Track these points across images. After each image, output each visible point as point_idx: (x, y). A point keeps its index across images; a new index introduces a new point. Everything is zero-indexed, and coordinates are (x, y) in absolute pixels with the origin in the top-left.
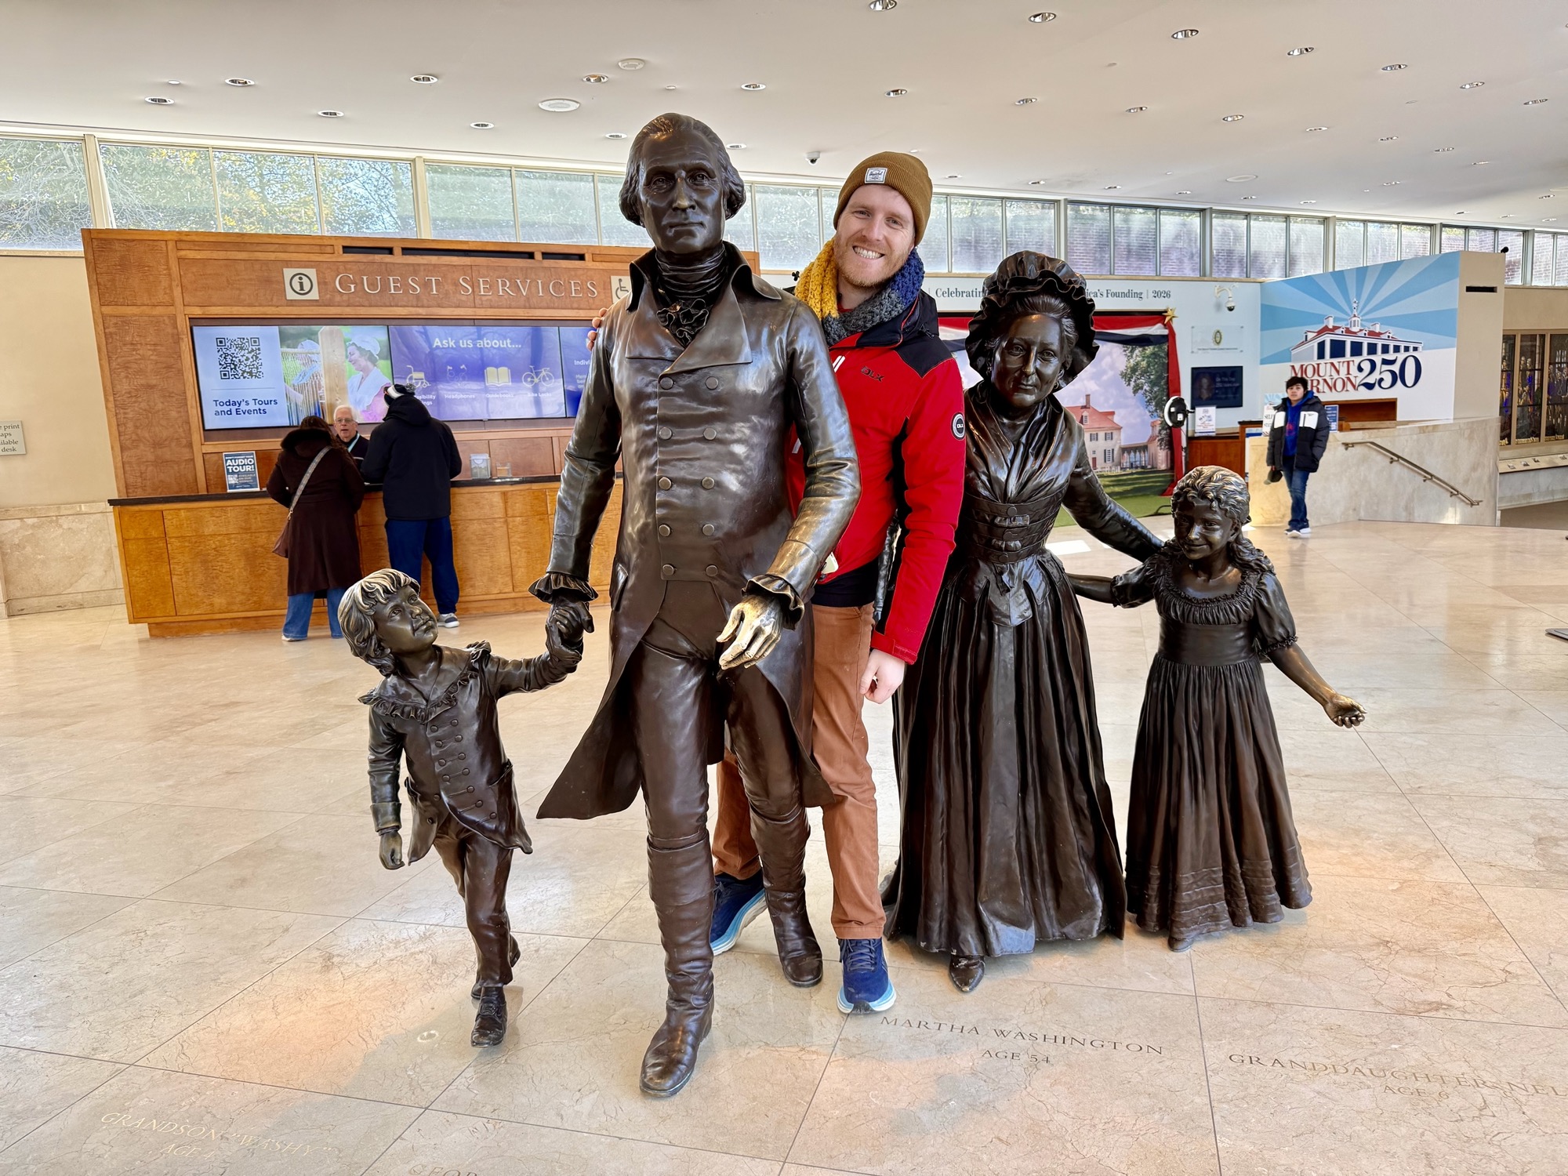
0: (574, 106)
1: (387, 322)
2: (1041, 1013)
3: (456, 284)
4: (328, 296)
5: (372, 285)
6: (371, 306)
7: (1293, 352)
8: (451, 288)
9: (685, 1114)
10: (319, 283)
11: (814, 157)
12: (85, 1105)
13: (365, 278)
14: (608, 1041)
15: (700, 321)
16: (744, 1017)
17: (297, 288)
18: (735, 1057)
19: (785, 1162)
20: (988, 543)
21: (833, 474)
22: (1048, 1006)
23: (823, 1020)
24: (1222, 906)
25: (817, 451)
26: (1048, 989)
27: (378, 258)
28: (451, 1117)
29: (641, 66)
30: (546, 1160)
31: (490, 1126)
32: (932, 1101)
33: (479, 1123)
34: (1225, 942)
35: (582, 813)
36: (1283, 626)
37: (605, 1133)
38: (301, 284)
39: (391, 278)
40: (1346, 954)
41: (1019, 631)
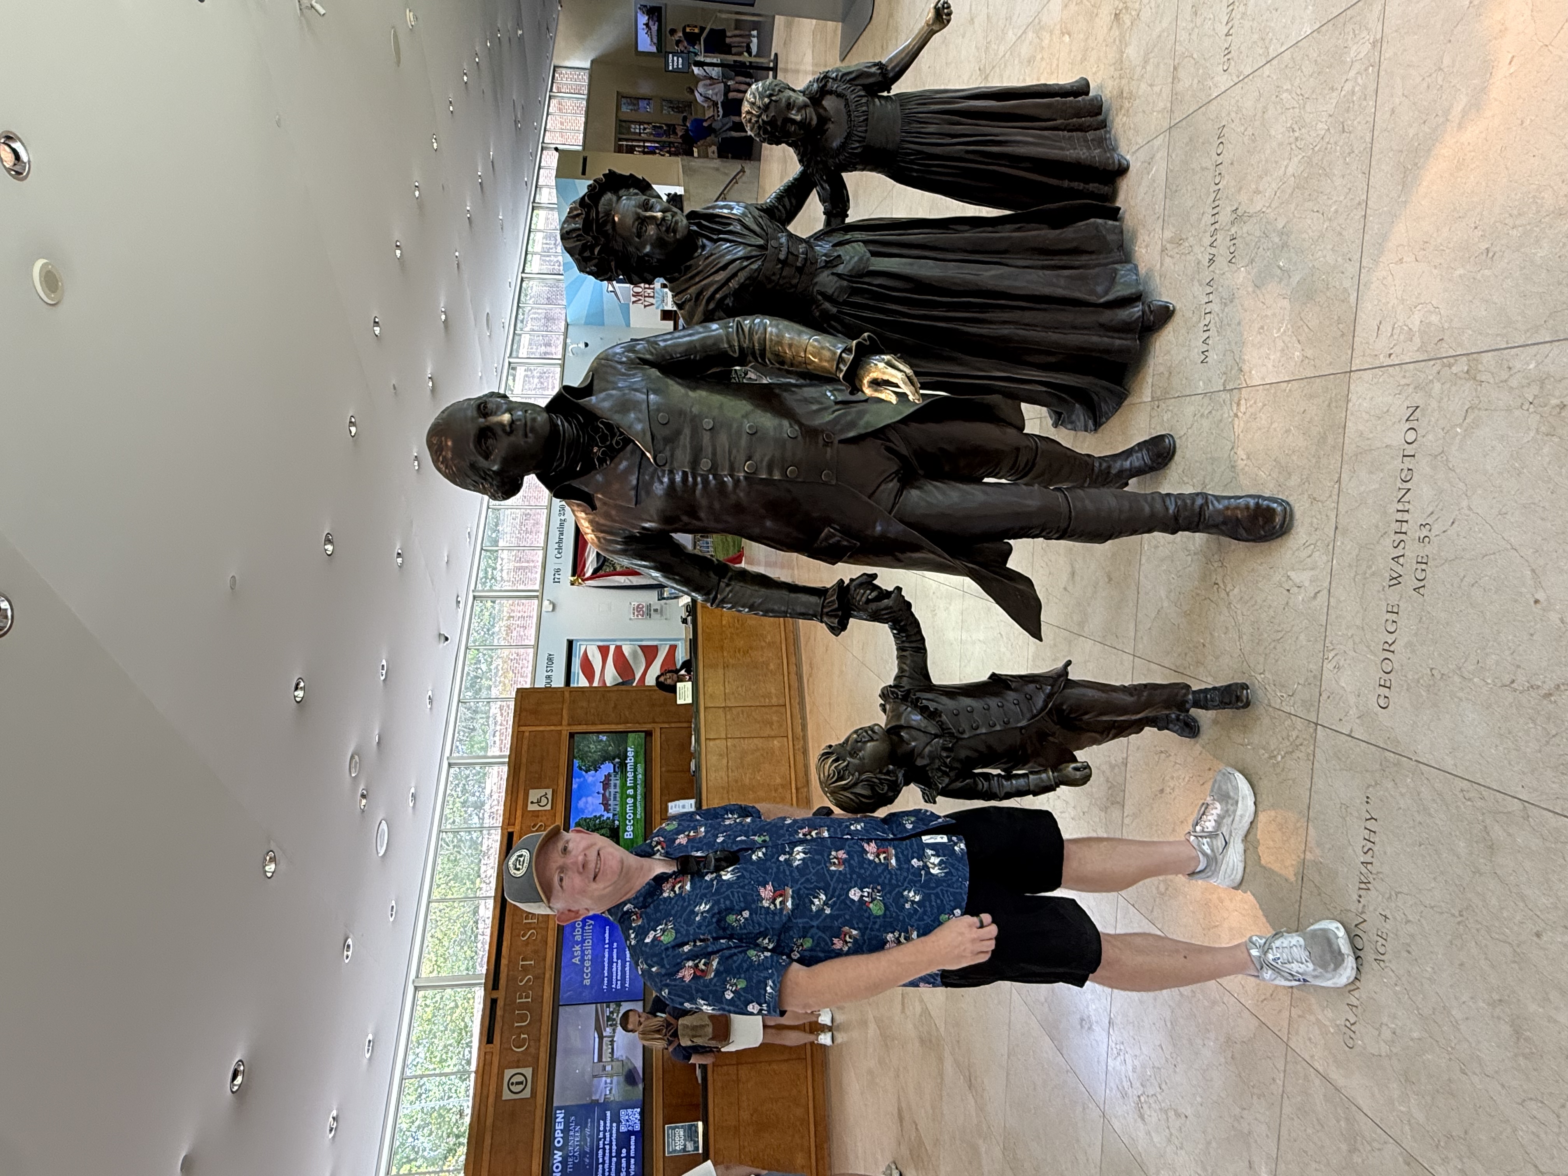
0: (384, 825)
1: (556, 1005)
2: (1191, 239)
3: (527, 943)
4: (530, 1059)
5: (523, 1018)
6: (541, 1021)
7: (622, 302)
8: (530, 948)
9: (1307, 484)
10: (518, 1067)
11: (443, 639)
13: (516, 1025)
14: (1236, 590)
15: (609, 426)
16: (1207, 481)
17: (521, 1087)
18: (1247, 469)
19: (1351, 371)
21: (746, 329)
22: (1184, 237)
23: (1206, 412)
24: (1090, 135)
25: (726, 346)
26: (1168, 245)
27: (499, 1012)
28: (1324, 696)
29: (356, 757)
30: (1364, 585)
31: (1331, 655)
32: (1280, 282)
33: (1328, 666)
34: (1120, 131)
35: (1037, 606)
36: (869, 67)
37: (1331, 547)
38: (518, 1083)
39: (518, 1001)
41: (874, 254)
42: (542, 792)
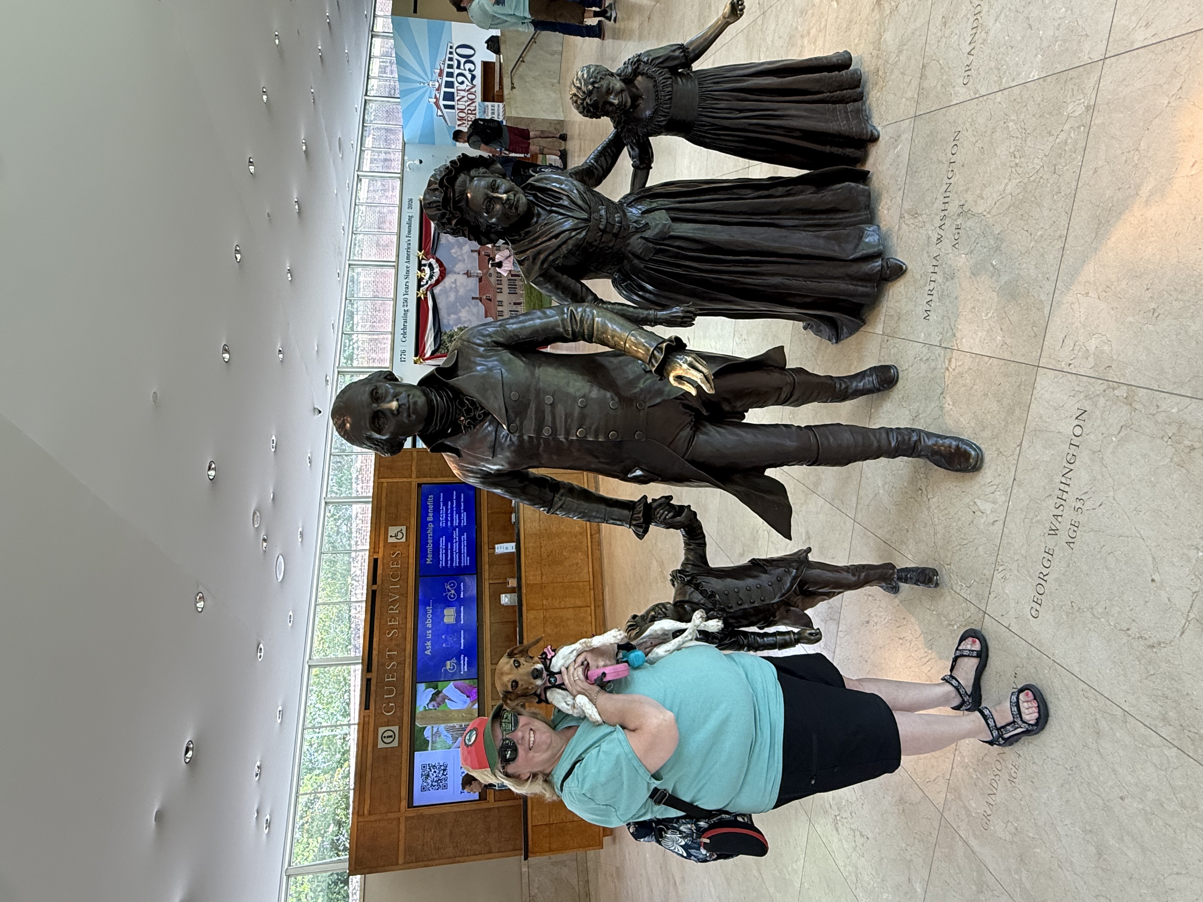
0: (281, 558)
1: (414, 683)
2: (925, 216)
3: (391, 639)
4: (397, 720)
5: (390, 692)
6: (403, 693)
7: (449, 125)
8: (394, 642)
9: (996, 439)
10: (388, 726)
11: (317, 412)
12: (973, 842)
13: (386, 696)
14: (935, 499)
15: (473, 403)
16: (920, 411)
17: (391, 739)
18: (952, 412)
19: (1038, 367)
20: (616, 235)
21: (578, 319)
22: (919, 212)
23: (925, 358)
24: (850, 106)
25: (561, 330)
26: (906, 215)
27: (373, 688)
28: (992, 596)
29: (258, 513)
30: (1030, 527)
31: (1001, 568)
32: (991, 277)
33: (998, 576)
34: (874, 105)
35: (788, 511)
36: (674, 51)
37: (1009, 491)
38: (388, 737)
39: (386, 680)
40: (886, 25)
41: (674, 220)
42: (398, 528)
